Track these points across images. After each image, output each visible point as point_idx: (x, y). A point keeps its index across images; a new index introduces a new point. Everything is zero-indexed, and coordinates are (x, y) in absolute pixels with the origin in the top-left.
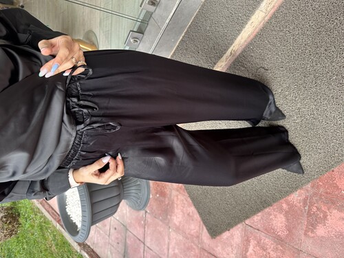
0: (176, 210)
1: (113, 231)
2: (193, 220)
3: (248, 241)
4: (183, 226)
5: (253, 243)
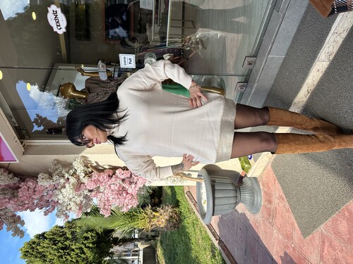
0: (278, 215)
1: (239, 231)
3: (324, 242)
5: (327, 244)
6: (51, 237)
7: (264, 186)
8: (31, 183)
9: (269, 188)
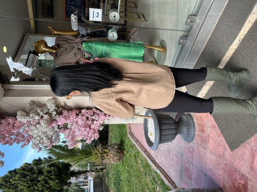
0: (210, 140)
1: (174, 157)
3: (254, 156)
4: (215, 150)
6: (22, 172)
8: (11, 120)
9: (203, 120)
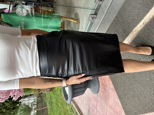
0: (110, 99)
1: (85, 99)
2: (118, 105)
4: (114, 107)
7: (101, 80)
9: (105, 82)
